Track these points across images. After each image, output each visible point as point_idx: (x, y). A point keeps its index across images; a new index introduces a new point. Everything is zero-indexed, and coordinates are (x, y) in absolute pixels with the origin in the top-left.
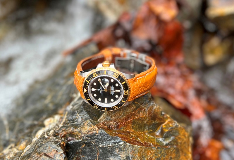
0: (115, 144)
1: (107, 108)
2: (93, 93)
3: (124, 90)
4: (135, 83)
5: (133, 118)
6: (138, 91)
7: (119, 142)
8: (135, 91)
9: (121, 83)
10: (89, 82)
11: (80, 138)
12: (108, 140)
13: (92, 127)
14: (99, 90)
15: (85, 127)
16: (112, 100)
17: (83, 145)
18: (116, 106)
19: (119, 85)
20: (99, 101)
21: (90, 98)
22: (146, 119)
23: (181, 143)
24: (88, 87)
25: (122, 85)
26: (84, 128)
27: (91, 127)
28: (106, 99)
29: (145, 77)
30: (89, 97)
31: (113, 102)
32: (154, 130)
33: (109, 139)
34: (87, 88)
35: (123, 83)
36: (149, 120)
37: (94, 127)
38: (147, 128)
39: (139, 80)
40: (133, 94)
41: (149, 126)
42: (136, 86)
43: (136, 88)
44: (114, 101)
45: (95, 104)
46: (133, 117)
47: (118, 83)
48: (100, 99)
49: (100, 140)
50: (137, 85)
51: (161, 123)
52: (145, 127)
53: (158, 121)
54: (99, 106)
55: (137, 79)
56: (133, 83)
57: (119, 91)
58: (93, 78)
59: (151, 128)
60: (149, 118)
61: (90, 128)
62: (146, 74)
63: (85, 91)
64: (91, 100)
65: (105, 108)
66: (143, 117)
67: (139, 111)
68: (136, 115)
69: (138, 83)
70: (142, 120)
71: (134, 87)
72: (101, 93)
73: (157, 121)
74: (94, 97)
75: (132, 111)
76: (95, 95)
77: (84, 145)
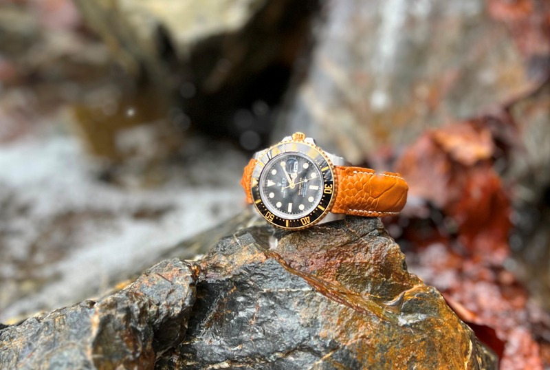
0: (294, 288)
1: (289, 220)
2: (268, 190)
3: (325, 183)
4: (349, 177)
5: (342, 260)
6: (354, 195)
7: (302, 287)
8: (348, 194)
9: (320, 168)
11: (229, 273)
12: (281, 280)
13: (256, 255)
14: (280, 185)
15: (243, 254)
16: (302, 207)
17: (233, 288)
20: (278, 208)
21: (261, 199)
22: (369, 268)
26: (241, 255)
27: (254, 253)
28: (290, 205)
29: (373, 177)
30: (259, 196)
32: (384, 297)
33: (282, 278)
34: (259, 178)
35: (323, 170)
36: (375, 272)
37: (259, 255)
38: (369, 289)
39: (359, 176)
41: (374, 285)
42: (350, 183)
43: (350, 187)
45: (268, 211)
46: (341, 257)
48: (279, 205)
50: (352, 182)
51: (403, 289)
52: (365, 284)
53: (394, 280)
54: (276, 217)
55: (355, 171)
56: (344, 175)
57: (316, 188)
58: (272, 158)
59: (378, 291)
60: (376, 267)
61: (251, 255)
63: (255, 183)
64: (262, 202)
65: (286, 220)
66: (363, 263)
67: (356, 248)
68: (348, 255)
69: (355, 180)
70: (362, 267)
71: (345, 183)
72: (282, 191)
73: (392, 280)
74: (269, 198)
75: (342, 246)
76: (272, 196)
77: (235, 288)
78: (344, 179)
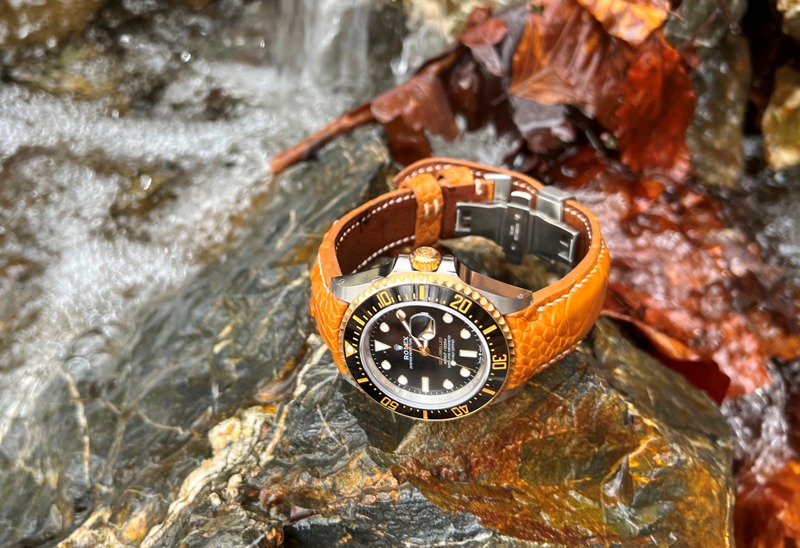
0: (461, 540)
1: (429, 411)
2: (379, 357)
3: (492, 354)
4: (532, 325)
5: (524, 439)
6: (543, 351)
7: (473, 534)
8: (534, 356)
9: (481, 330)
10: (363, 323)
11: (335, 512)
12: (435, 527)
13: (377, 476)
14: (400, 348)
15: (352, 475)
16: (448, 384)
17: (345, 535)
18: (462, 405)
19: (475, 333)
20: (402, 387)
21: (366, 376)
22: (570, 440)
23: (695, 524)
24: (359, 338)
25: (485, 336)
26: (348, 477)
27: (373, 474)
28: (425, 381)
29: (569, 301)
30: (364, 371)
31: (450, 391)
32: (597, 475)
33: (436, 522)
34: (358, 343)
35: (486, 332)
36: (580, 445)
37: (385, 476)
38: (573, 472)
39: (548, 314)
40: (526, 363)
41: (581, 462)
42: (535, 338)
43: (536, 345)
44: (455, 389)
45: (384, 395)
46: (522, 435)
47: (470, 329)
48: (403, 380)
49: (407, 524)
50: (539, 332)
51: (625, 451)
52: (565, 469)
53: (611, 444)
54: (401, 405)
55: (540, 309)
56: (523, 326)
57: (472, 354)
58: (379, 309)
59: (586, 472)
60: (581, 436)
61: (369, 478)
62: (572, 286)
63: (350, 350)
64: (370, 381)
65: (421, 411)
66: (559, 435)
67: (545, 411)
68: (533, 428)
69: (542, 325)
70: (556, 443)
71: (528, 340)
72: (406, 358)
73: (609, 446)
74: (381, 370)
75: (520, 416)
76: (386, 365)
77: (350, 536)
78: (525, 334)
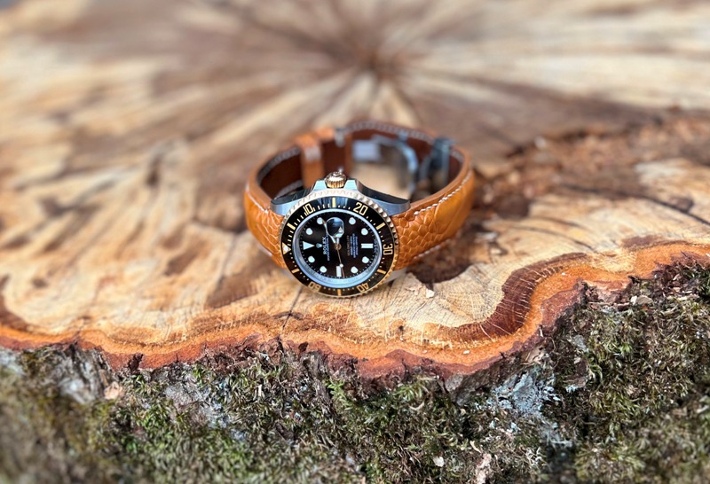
2: (306, 254)
3: (383, 244)
4: (410, 224)
6: (419, 242)
8: (411, 245)
9: (375, 227)
10: (294, 228)
14: (320, 246)
16: (354, 270)
18: (364, 283)
19: (371, 230)
20: (323, 274)
21: (298, 267)
24: (292, 239)
25: (378, 231)
29: (437, 208)
31: (356, 274)
39: (422, 217)
40: (406, 250)
63: (286, 249)
64: (301, 271)
65: (336, 289)
69: (417, 224)
71: (407, 233)
72: (325, 253)
74: (308, 263)
76: (312, 259)
78: (405, 230)
